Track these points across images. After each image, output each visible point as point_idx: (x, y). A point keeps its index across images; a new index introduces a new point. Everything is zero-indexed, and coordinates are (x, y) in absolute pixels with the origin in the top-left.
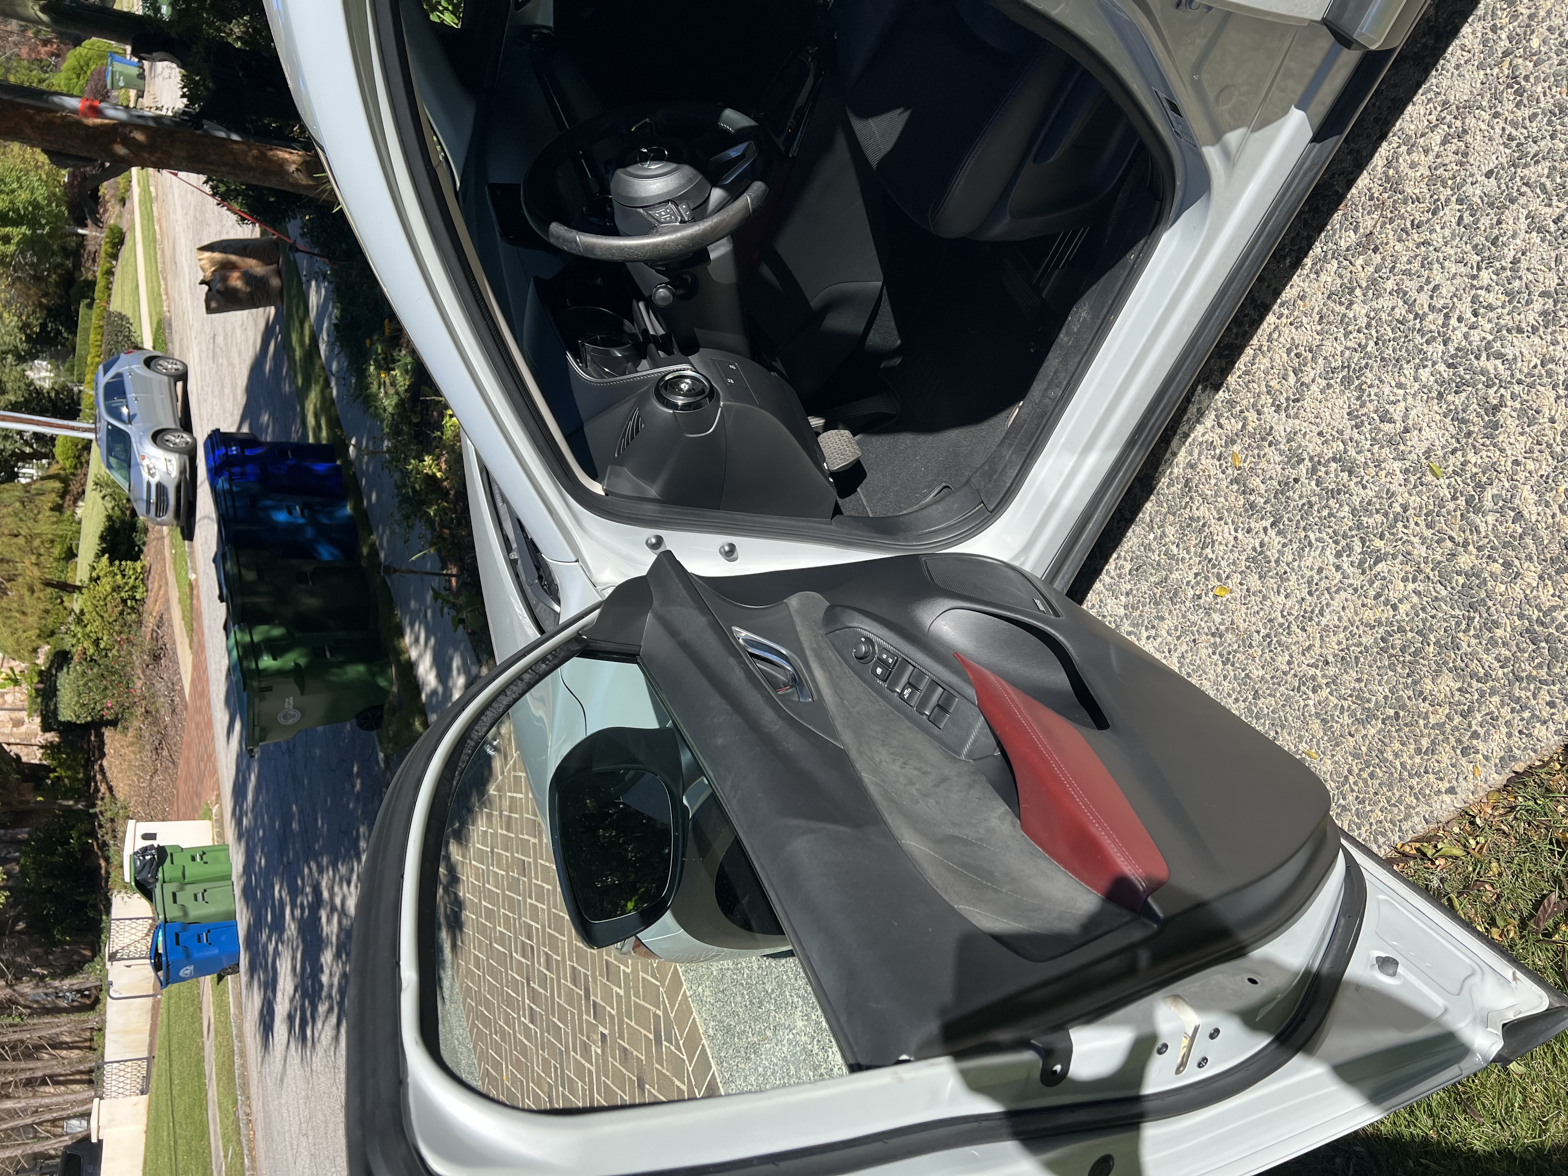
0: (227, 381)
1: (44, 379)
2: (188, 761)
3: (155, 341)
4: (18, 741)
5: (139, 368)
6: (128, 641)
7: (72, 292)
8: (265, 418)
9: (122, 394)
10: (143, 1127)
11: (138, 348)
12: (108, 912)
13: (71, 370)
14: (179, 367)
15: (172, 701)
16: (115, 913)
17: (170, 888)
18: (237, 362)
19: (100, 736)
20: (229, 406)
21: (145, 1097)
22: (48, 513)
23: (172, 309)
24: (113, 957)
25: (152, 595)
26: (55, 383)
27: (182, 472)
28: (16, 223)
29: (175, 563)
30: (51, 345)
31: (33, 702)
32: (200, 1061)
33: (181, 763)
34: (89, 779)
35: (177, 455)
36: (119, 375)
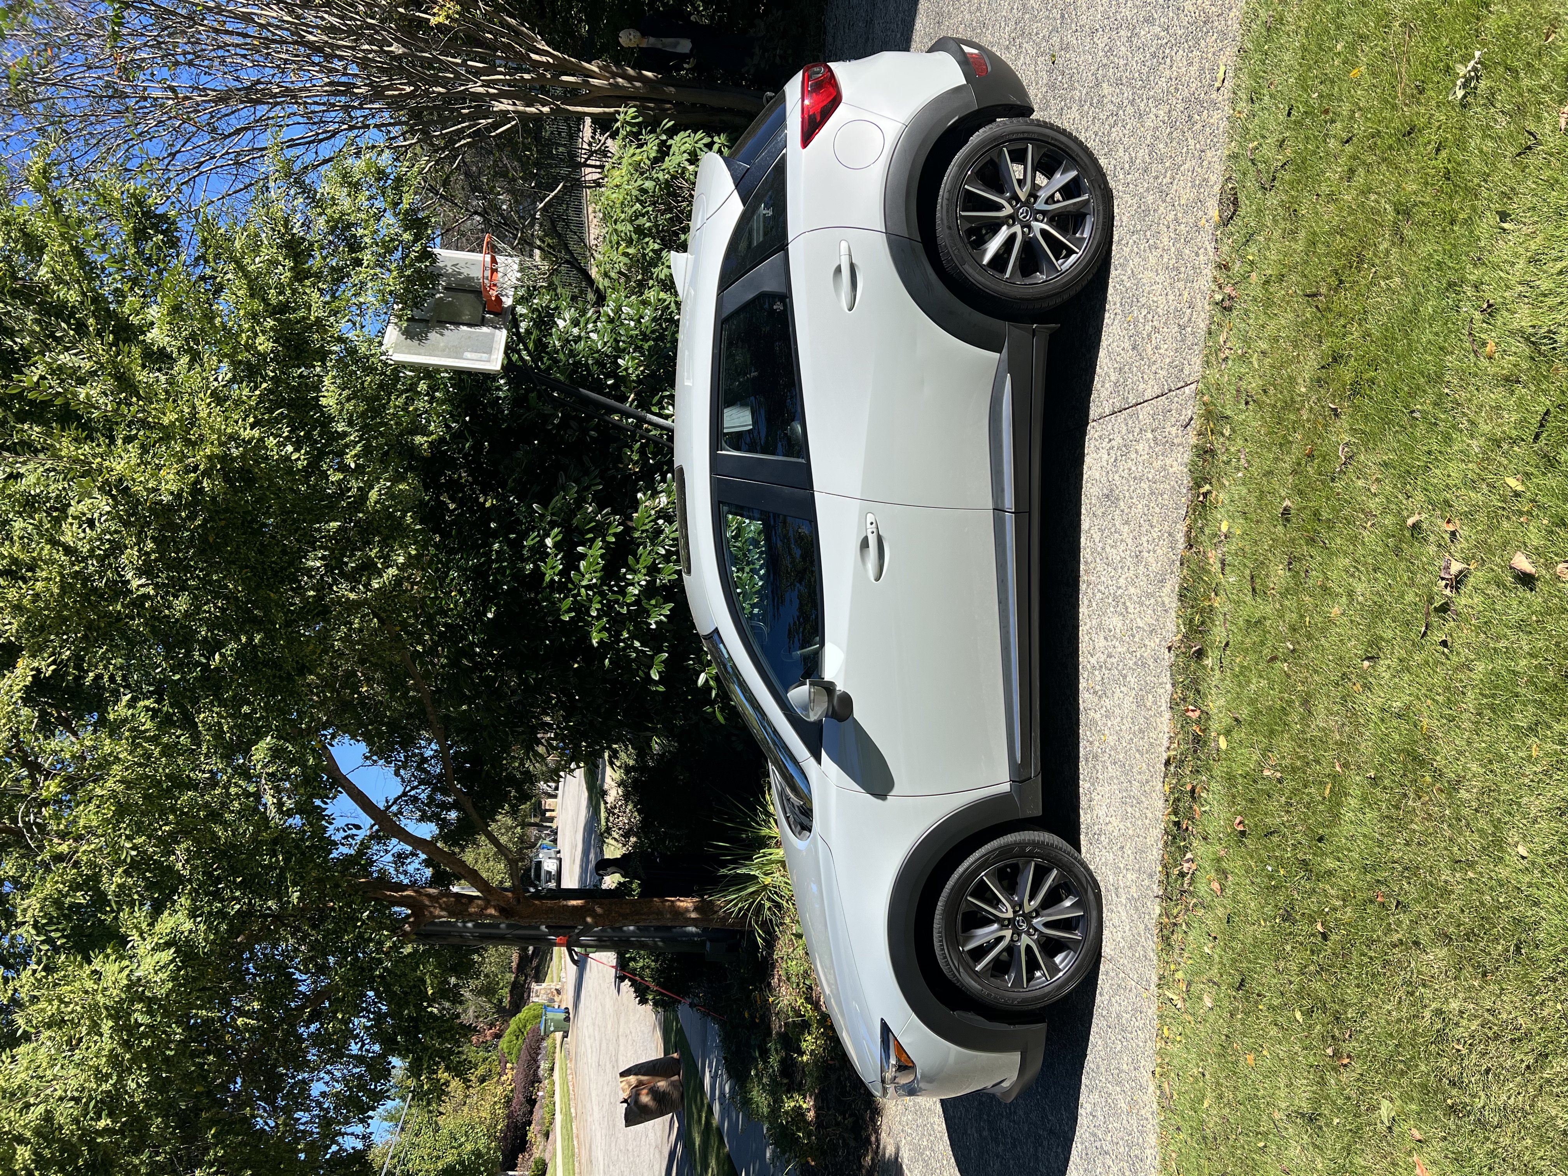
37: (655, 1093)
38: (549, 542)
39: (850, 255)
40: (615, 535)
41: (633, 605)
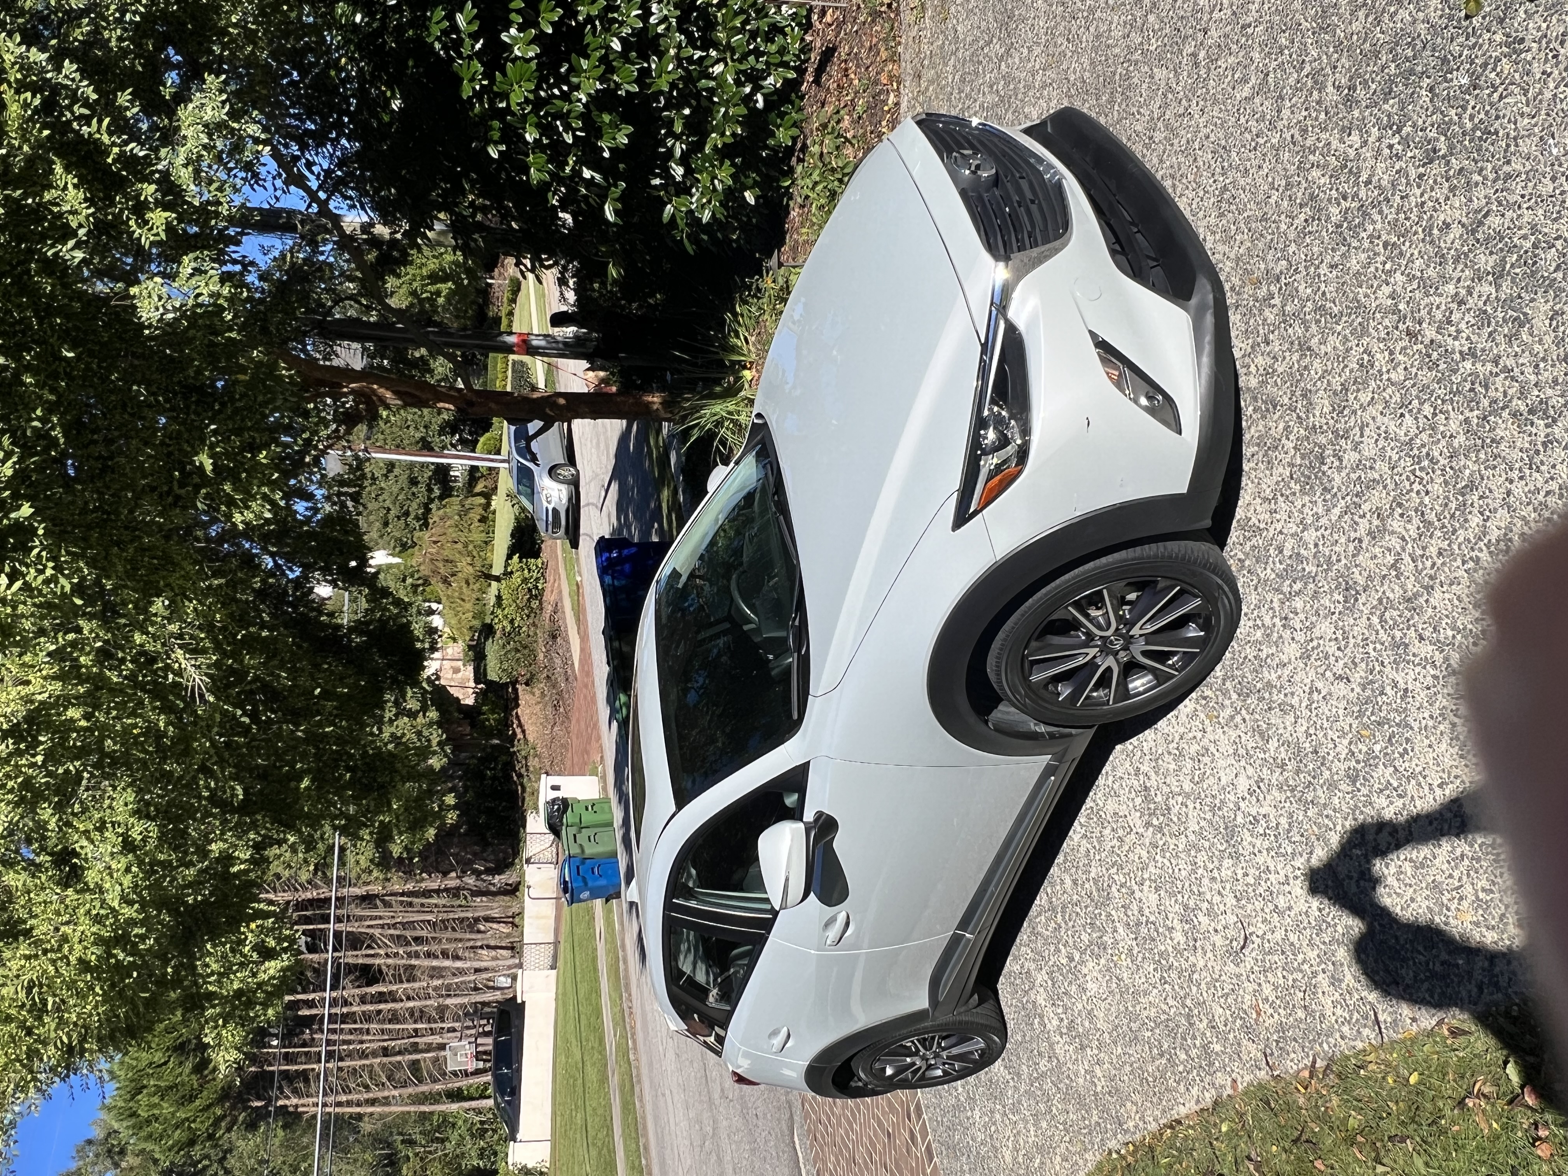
2: (579, 721)
4: (457, 685)
6: (534, 624)
8: (630, 480)
10: (553, 995)
12: (524, 827)
15: (566, 672)
16: (529, 829)
17: (572, 831)
19: (516, 692)
21: (554, 972)
24: (528, 861)
25: (549, 586)
27: (570, 499)
28: (444, 280)
29: (565, 564)
31: (466, 655)
32: (595, 959)
33: (574, 721)
34: (507, 724)
35: (566, 486)
41: (580, 130)
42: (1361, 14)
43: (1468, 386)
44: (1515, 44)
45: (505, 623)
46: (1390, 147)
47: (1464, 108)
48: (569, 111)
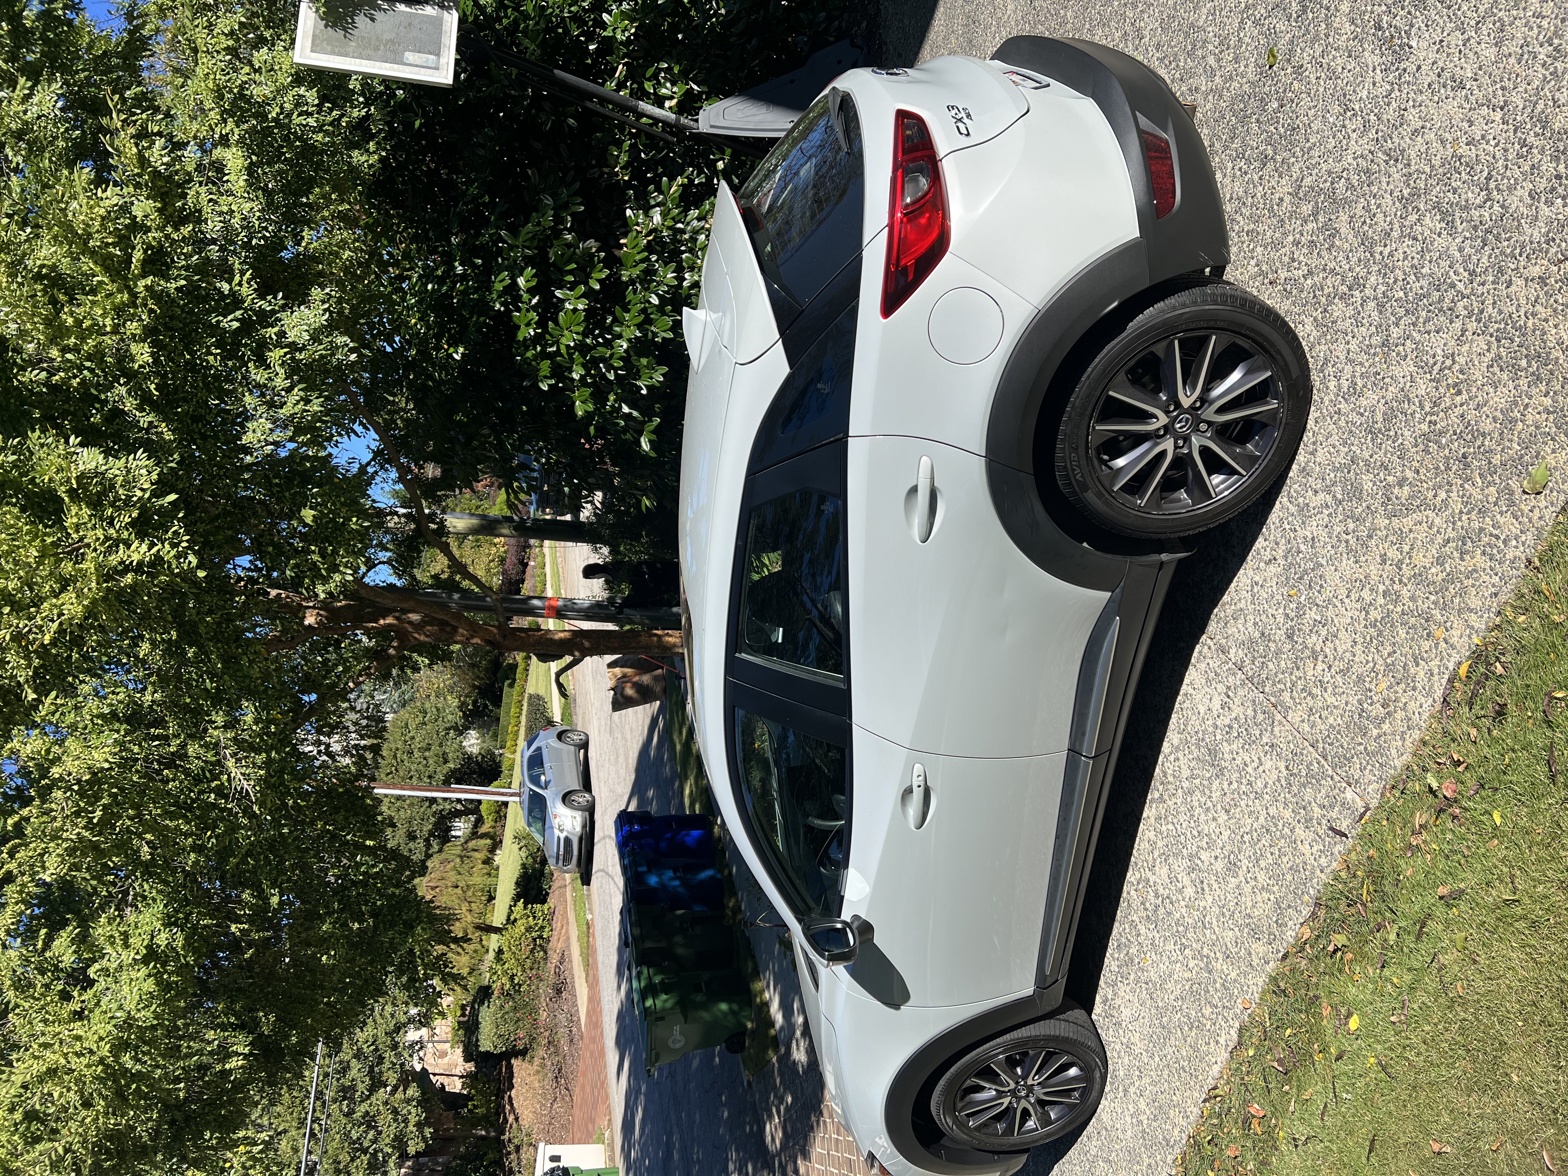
0: (621, 751)
1: (473, 745)
2: (583, 1088)
3: (563, 715)
4: (442, 1072)
5: (554, 742)
6: (537, 976)
7: (499, 675)
9: (541, 764)
11: (550, 723)
13: (495, 736)
14: (583, 737)
15: (571, 1031)
18: (629, 737)
19: (510, 1067)
20: (622, 772)
22: (480, 866)
23: (577, 688)
25: (555, 933)
26: (481, 749)
27: (584, 826)
29: (575, 905)
30: (480, 717)
31: (457, 1034)
33: (577, 1092)
34: (500, 1110)
35: (580, 813)
36: (539, 749)
37: (637, 686)
38: (521, 281)
39: (932, 479)
40: (600, 281)
41: (621, 369)
42: (1210, 97)
43: (1312, 295)
44: (1299, 70)
45: (505, 980)
46: (1240, 169)
47: (1278, 122)
48: (612, 355)
